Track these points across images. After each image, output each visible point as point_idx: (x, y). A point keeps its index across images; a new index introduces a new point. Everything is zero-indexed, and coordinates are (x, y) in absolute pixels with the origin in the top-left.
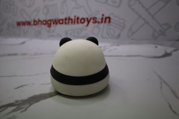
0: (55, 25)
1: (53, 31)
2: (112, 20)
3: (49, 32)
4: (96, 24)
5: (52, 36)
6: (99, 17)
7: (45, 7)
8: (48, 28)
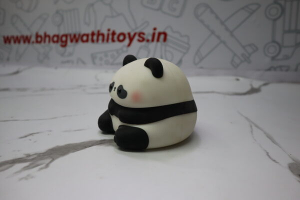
0: (74, 43)
1: (70, 54)
2: (168, 38)
3: (62, 55)
4: (144, 43)
5: (68, 62)
6: (148, 32)
7: (57, 12)
8: (61, 49)
